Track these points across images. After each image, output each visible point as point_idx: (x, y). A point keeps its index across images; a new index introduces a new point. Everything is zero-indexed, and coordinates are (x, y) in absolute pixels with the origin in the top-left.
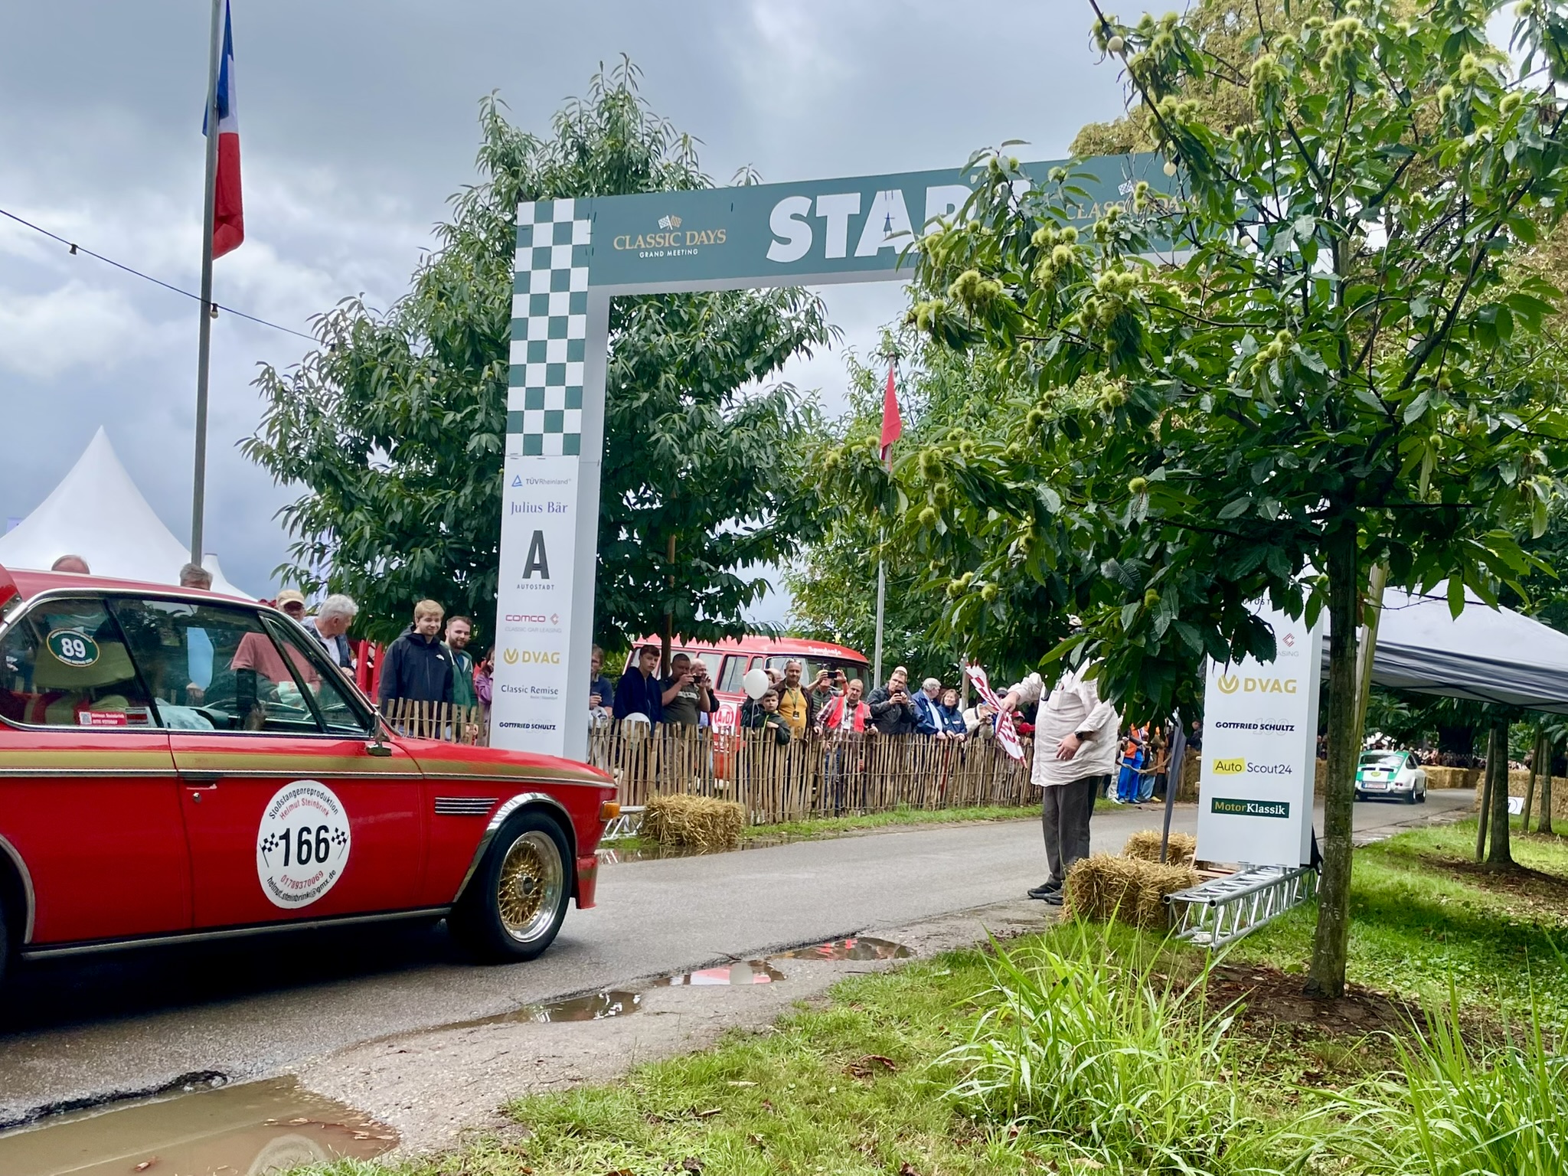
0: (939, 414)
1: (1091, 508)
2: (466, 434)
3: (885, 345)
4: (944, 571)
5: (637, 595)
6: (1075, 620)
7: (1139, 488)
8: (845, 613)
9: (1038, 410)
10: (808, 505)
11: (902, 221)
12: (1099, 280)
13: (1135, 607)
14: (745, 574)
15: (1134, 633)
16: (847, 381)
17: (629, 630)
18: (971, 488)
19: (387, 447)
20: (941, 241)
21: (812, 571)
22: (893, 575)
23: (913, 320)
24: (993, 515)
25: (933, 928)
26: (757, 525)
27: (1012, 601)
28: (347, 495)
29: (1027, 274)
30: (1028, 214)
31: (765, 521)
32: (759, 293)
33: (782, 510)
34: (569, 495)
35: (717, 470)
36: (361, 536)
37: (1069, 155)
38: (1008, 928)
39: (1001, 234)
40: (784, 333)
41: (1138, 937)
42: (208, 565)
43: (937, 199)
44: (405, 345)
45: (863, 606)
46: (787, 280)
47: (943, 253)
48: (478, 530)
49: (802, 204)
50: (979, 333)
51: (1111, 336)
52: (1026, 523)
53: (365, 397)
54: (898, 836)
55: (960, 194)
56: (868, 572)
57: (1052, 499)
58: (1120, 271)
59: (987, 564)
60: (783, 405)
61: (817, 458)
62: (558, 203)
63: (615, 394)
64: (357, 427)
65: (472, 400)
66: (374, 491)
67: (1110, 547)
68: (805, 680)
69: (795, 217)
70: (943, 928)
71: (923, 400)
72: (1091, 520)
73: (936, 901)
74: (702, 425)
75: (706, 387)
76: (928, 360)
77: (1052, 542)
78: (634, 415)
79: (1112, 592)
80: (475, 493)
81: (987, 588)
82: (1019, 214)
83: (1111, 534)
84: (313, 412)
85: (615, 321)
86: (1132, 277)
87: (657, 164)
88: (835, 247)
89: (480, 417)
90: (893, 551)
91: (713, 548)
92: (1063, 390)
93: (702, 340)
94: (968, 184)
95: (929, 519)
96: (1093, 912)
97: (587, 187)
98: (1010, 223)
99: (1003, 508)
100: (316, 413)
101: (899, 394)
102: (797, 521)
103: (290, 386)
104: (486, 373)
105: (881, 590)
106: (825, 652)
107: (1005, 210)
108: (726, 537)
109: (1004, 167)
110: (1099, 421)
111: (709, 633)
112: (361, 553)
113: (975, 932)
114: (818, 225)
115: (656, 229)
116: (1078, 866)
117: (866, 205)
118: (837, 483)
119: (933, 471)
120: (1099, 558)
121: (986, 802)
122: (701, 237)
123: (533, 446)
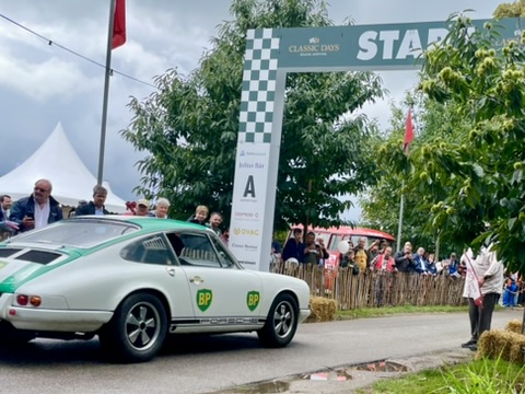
0: (430, 130)
1: (497, 175)
2: (221, 132)
3: (408, 99)
4: (430, 200)
5: (293, 206)
6: (487, 224)
7: (518, 167)
8: (385, 217)
9: (475, 130)
10: (371, 169)
11: (417, 44)
12: (504, 73)
13: (514, 220)
14: (342, 198)
15: (514, 231)
16: (390, 114)
17: (289, 221)
18: (444, 164)
19: (185, 136)
20: (435, 53)
21: (371, 198)
22: (407, 201)
23: (421, 88)
24: (453, 176)
25: (419, 359)
26: (348, 177)
27: (460, 215)
28: (167, 157)
29: (472, 69)
30: (474, 43)
31: (352, 175)
32: (352, 73)
33: (359, 170)
34: (265, 161)
35: (331, 152)
36: (172, 175)
37: (492, 17)
38: (452, 360)
39: (461, 51)
40: (363, 92)
41: (510, 367)
42: (105, 185)
43: (433, 34)
44: (195, 91)
45: (393, 215)
46: (365, 68)
47: (435, 58)
48: (224, 174)
49: (373, 35)
50: (450, 95)
51: (509, 99)
52: (468, 181)
53: (176, 113)
54: (406, 317)
55: (444, 33)
56: (396, 199)
57: (479, 170)
58: (514, 69)
59: (449, 198)
60: (361, 124)
61: (376, 148)
62: (265, 30)
63: (287, 116)
64: (172, 127)
65: (224, 116)
66: (179, 156)
67: (504, 192)
68: (366, 247)
69: (370, 40)
70: (423, 359)
71: (423, 123)
72: (496, 180)
73: (422, 347)
74: (324, 131)
75: (328, 114)
76: (427, 106)
77: (479, 190)
78: (295, 125)
79: (504, 213)
80: (224, 158)
81: (449, 209)
82: (470, 42)
83: (505, 187)
84: (153, 119)
85: (288, 84)
86: (519, 72)
87: (309, 15)
88: (387, 55)
89: (227, 124)
90: (408, 190)
91: (328, 186)
92: (486, 122)
93: (327, 94)
94: (447, 27)
95: (425, 177)
96: (491, 355)
97: (278, 24)
98: (465, 47)
99: (457, 173)
100: (155, 120)
101: (413, 121)
102: (365, 176)
103: (144, 107)
104: (230, 104)
105: (402, 207)
106: (376, 235)
107: (463, 41)
108: (334, 181)
109: (464, 21)
110: (502, 136)
111: (325, 224)
112: (172, 183)
113: (438, 361)
114: (380, 44)
115: (308, 43)
116: (485, 334)
117: (402, 36)
118: (384, 159)
119: (427, 156)
120: (499, 197)
121: (444, 304)
122: (328, 48)
123: (250, 138)
